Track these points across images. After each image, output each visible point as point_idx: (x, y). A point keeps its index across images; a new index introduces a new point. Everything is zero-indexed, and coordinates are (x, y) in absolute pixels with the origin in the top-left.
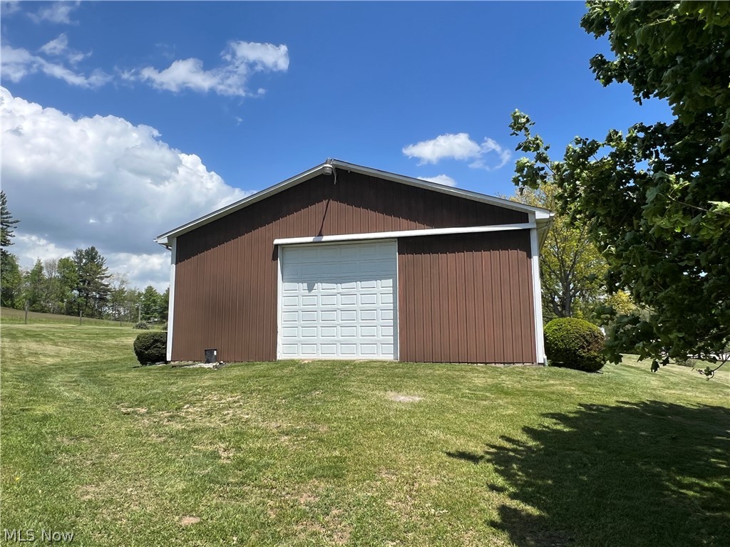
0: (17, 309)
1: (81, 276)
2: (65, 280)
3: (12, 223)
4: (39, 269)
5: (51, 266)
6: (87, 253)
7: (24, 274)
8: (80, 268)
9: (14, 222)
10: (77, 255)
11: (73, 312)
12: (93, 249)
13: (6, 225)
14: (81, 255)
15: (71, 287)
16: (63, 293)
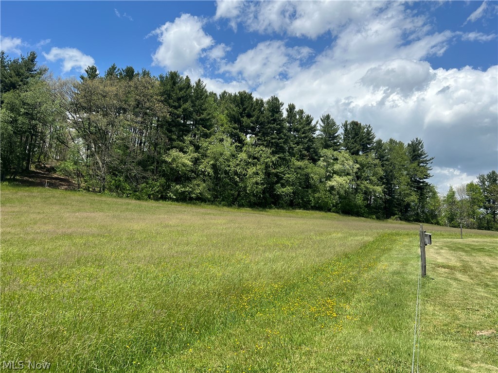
0: (441, 225)
1: (486, 196)
2: (473, 202)
3: (429, 161)
4: (452, 195)
5: (460, 191)
6: (489, 176)
7: (442, 198)
8: (485, 190)
9: (431, 159)
10: (480, 180)
11: (483, 227)
12: (494, 173)
13: (426, 163)
14: (484, 179)
15: (479, 206)
16: (474, 212)
